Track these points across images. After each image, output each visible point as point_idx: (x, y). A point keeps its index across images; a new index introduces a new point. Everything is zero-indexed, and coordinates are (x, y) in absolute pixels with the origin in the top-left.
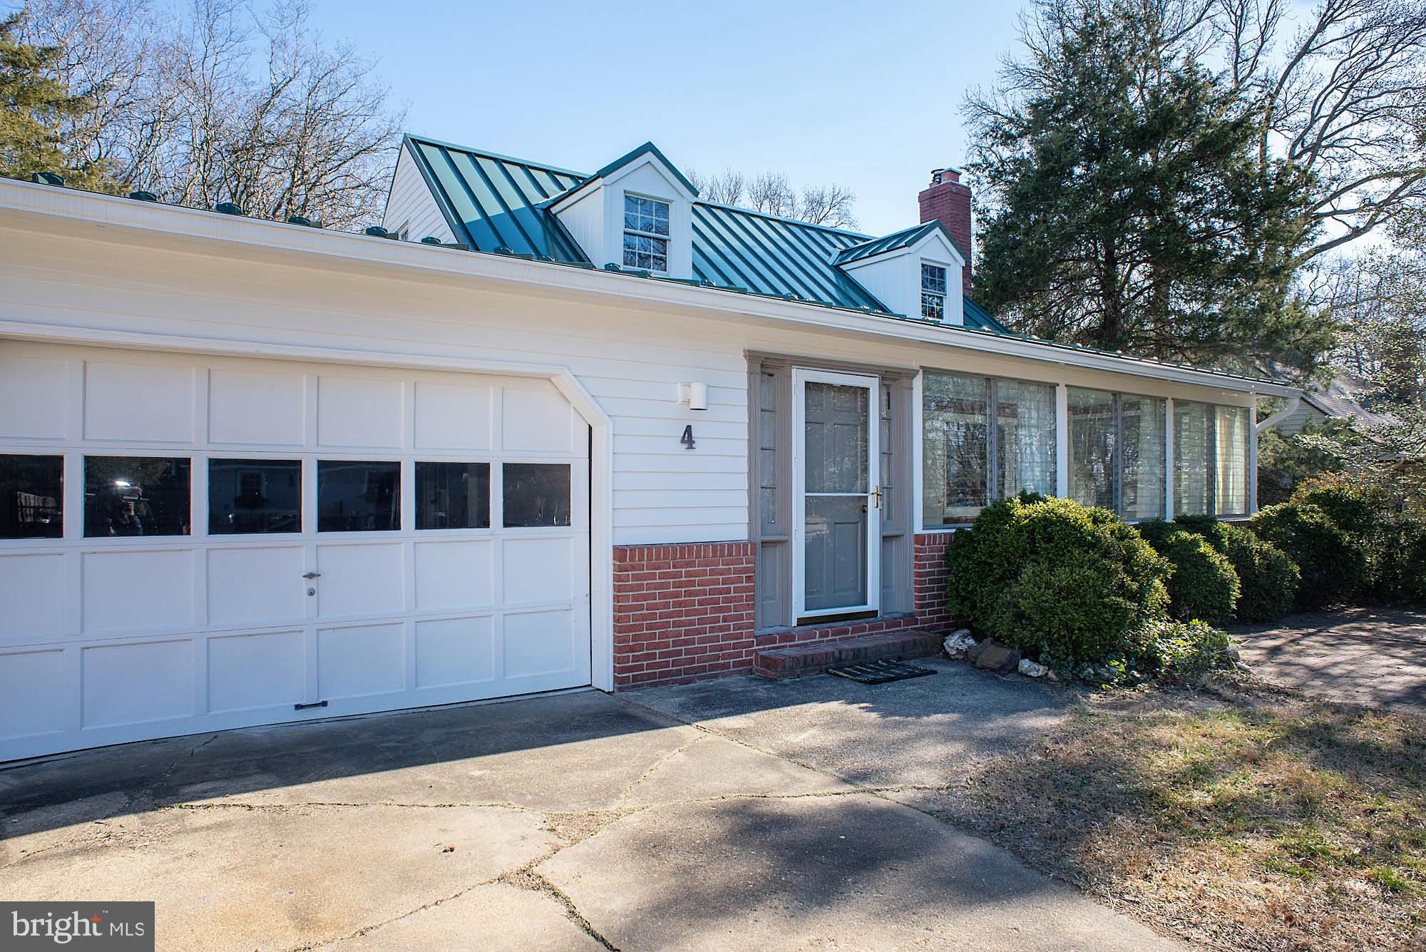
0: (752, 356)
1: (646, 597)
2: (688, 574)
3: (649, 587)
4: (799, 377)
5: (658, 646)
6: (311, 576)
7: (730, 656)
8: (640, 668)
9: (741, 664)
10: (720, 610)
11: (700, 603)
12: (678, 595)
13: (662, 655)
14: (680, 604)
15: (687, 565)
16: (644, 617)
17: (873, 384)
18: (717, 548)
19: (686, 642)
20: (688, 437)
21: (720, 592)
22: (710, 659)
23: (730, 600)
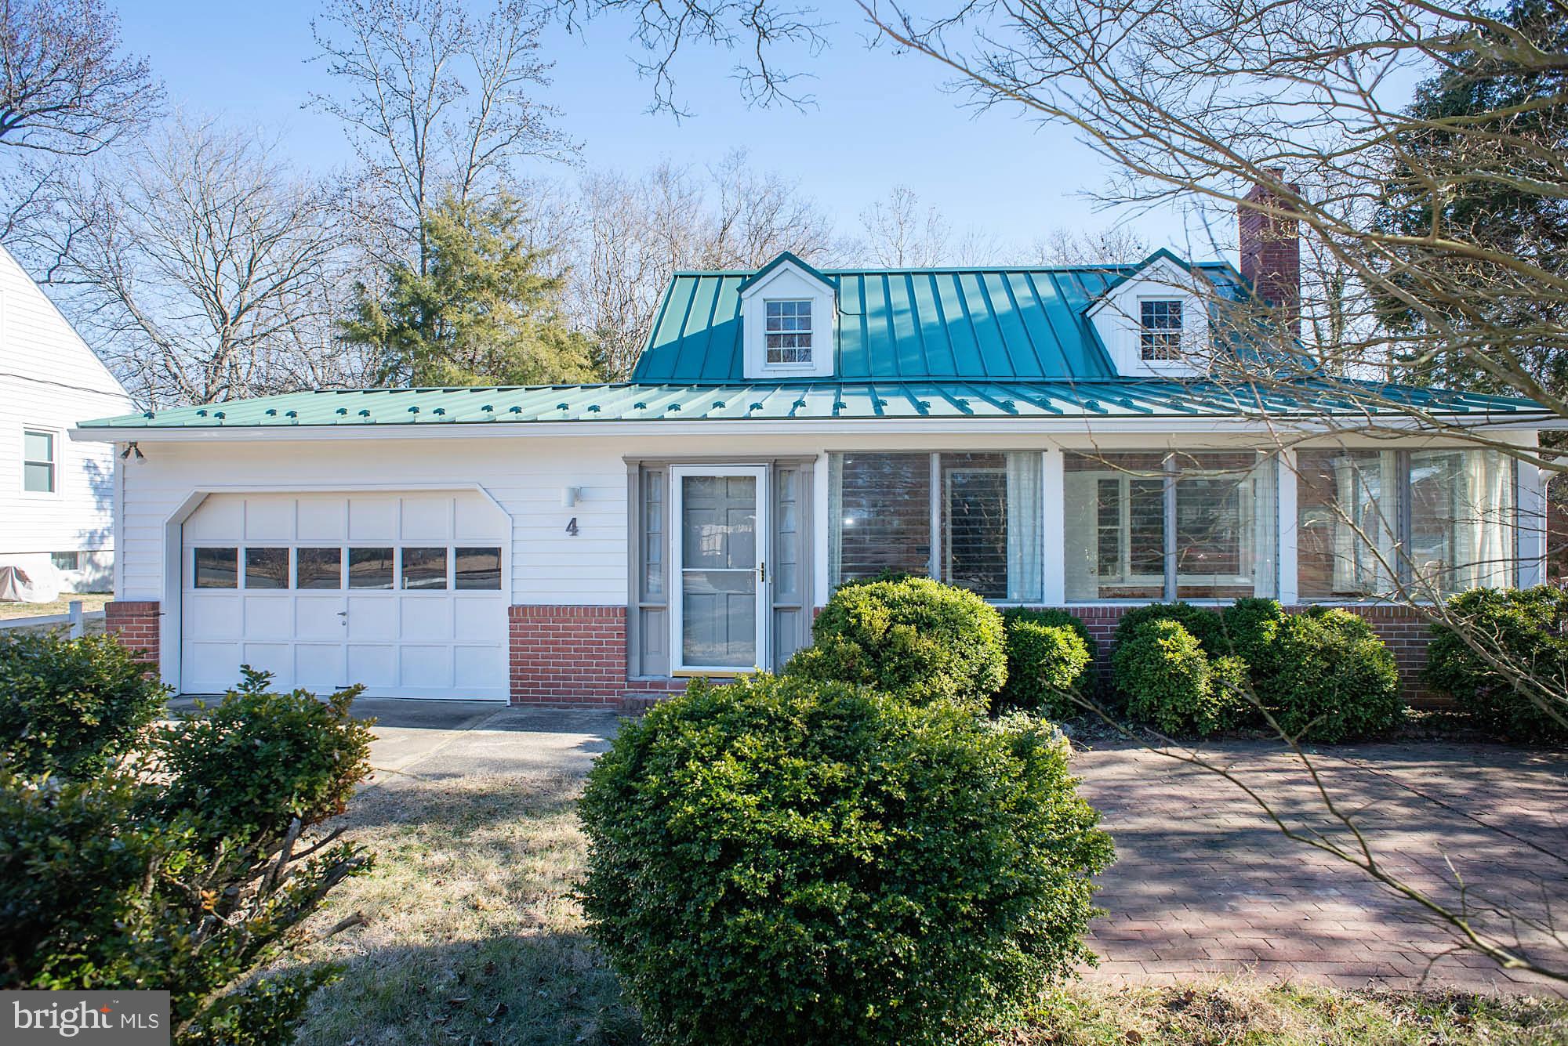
0: (627, 460)
1: (531, 642)
2: (564, 628)
3: (533, 635)
4: (677, 474)
5: (540, 678)
6: (344, 614)
7: (604, 693)
8: (527, 692)
9: (613, 700)
10: (594, 657)
11: (576, 650)
12: (556, 643)
13: (544, 685)
14: (558, 650)
15: (564, 621)
16: (529, 657)
17: (761, 474)
18: (589, 610)
19: (564, 678)
20: (573, 527)
21: (593, 643)
22: (586, 693)
23: (602, 650)
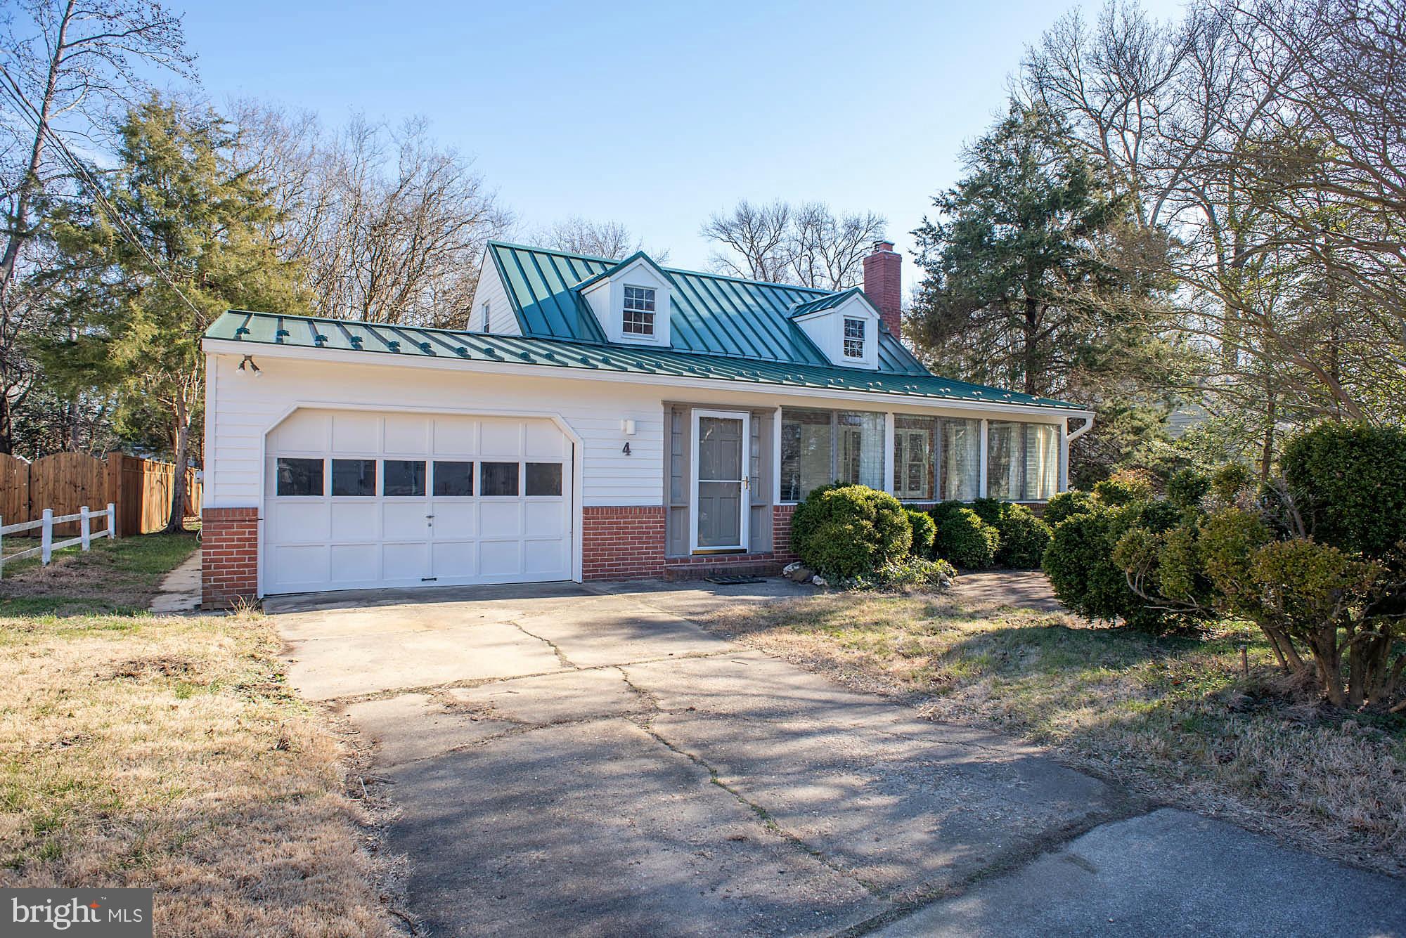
0: (665, 403)
1: (600, 534)
2: (625, 523)
3: (602, 528)
4: (696, 415)
5: (606, 560)
6: (430, 517)
7: (649, 568)
8: (597, 571)
9: (656, 573)
10: (644, 543)
11: (632, 538)
12: (619, 533)
13: (609, 565)
14: (619, 539)
15: (624, 518)
16: (599, 545)
17: (746, 418)
18: (642, 509)
19: (623, 559)
20: (627, 449)
21: (644, 533)
22: (637, 569)
23: (650, 538)
